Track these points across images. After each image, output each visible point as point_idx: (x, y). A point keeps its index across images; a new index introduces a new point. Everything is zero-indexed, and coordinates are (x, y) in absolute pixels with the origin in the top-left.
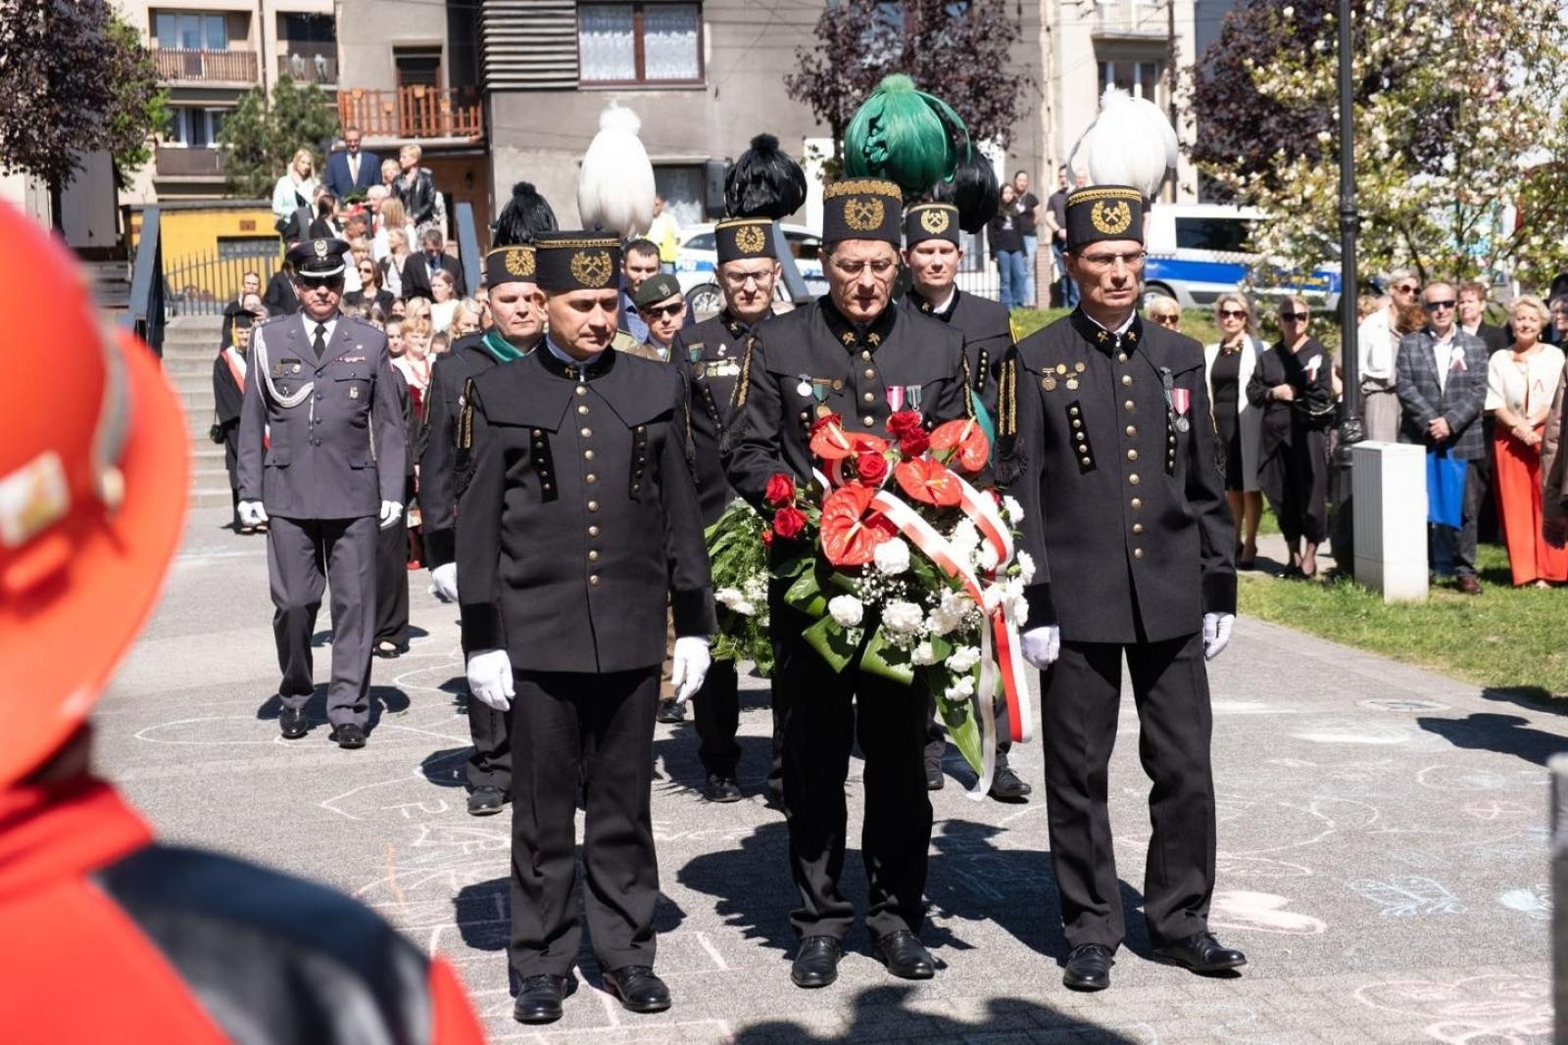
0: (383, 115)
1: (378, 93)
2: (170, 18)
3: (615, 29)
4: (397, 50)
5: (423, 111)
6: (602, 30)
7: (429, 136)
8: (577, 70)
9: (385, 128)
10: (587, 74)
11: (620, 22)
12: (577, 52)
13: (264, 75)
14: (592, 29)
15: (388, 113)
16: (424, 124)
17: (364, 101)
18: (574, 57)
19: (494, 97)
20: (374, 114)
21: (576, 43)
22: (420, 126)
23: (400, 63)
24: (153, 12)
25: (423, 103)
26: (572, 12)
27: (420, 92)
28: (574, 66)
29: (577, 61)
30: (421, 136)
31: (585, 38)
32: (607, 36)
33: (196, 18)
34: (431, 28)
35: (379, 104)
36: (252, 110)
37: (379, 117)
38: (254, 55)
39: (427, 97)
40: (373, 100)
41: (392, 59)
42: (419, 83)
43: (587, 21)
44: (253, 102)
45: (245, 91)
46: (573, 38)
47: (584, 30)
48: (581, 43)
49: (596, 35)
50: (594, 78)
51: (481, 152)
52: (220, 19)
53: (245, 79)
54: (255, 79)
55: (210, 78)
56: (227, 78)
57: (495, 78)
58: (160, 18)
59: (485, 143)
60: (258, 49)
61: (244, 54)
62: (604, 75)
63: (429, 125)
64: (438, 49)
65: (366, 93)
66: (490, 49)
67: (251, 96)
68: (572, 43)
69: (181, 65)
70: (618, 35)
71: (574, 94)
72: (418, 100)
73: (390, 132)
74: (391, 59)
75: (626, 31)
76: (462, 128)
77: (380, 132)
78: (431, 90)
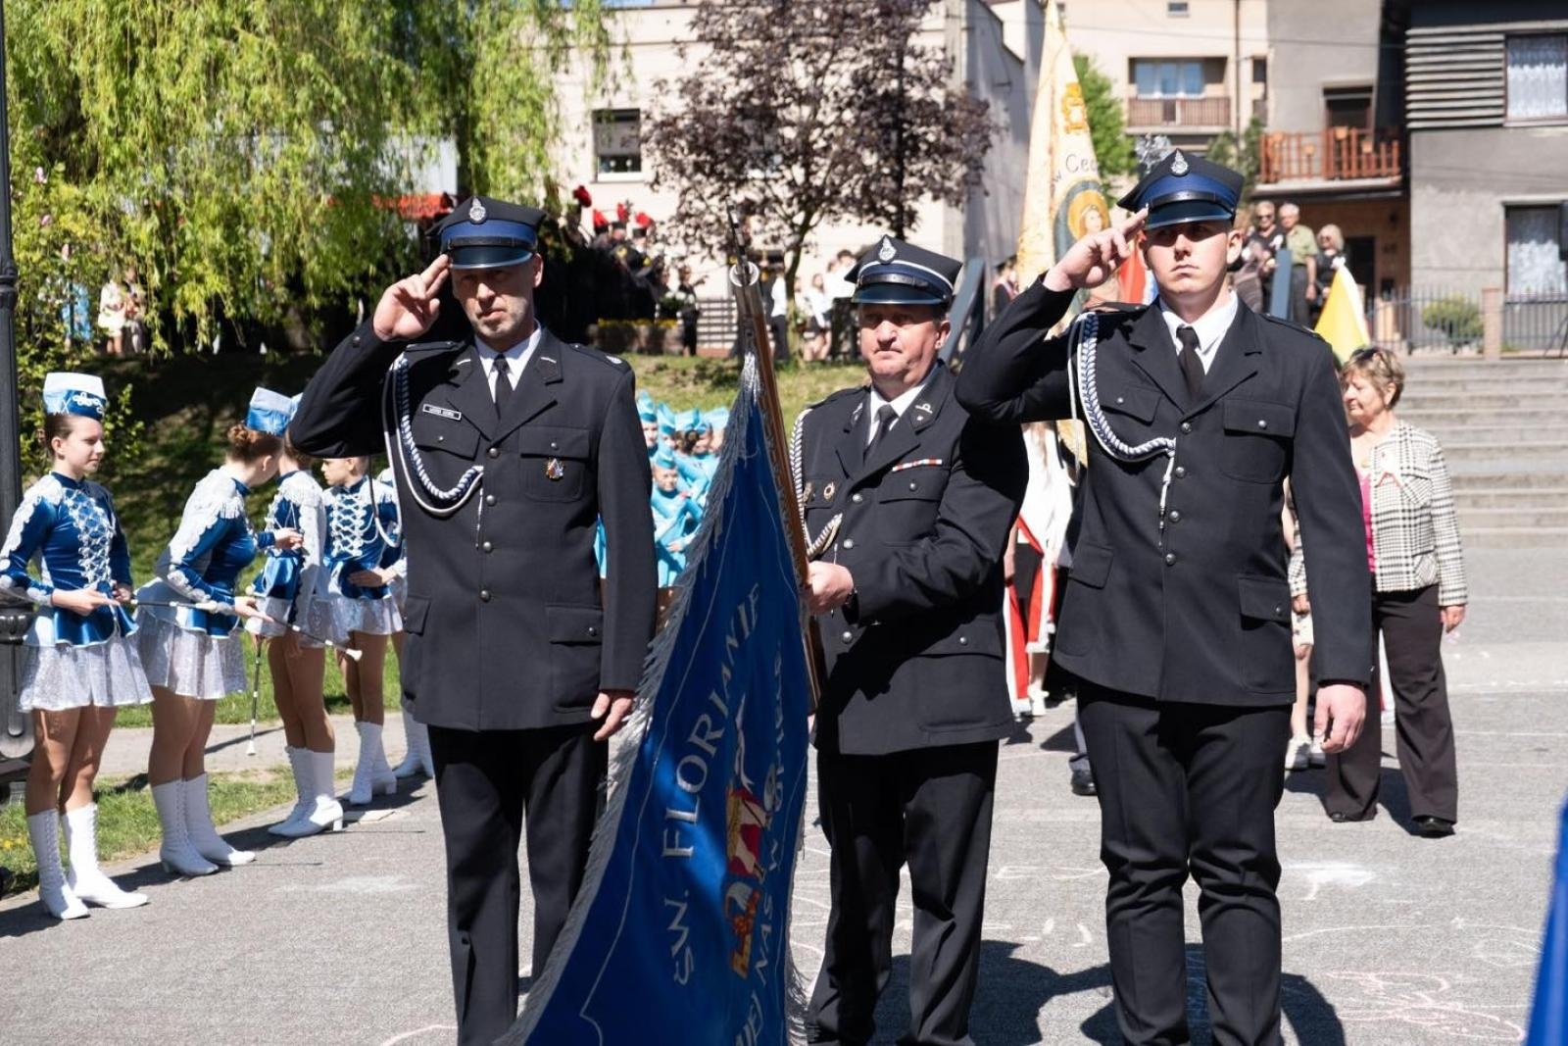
0: (1304, 158)
1: (1299, 136)
2: (1148, 67)
3: (1547, 62)
4: (1327, 91)
5: (1344, 153)
6: (1533, 63)
7: (1350, 178)
8: (1505, 106)
9: (1305, 170)
10: (1516, 111)
11: (1551, 54)
12: (1505, 88)
13: (1238, 120)
14: (1521, 63)
15: (1309, 156)
16: (1345, 166)
17: (1285, 144)
18: (1501, 93)
19: (1414, 138)
20: (1294, 155)
21: (1505, 78)
22: (1340, 168)
23: (1330, 105)
24: (1133, 62)
25: (1344, 144)
26: (1500, 46)
27: (1342, 133)
28: (1500, 102)
29: (1505, 97)
30: (1341, 178)
31: (1514, 73)
32: (1539, 69)
33: (1172, 67)
34: (1361, 69)
35: (1299, 148)
36: (1222, 154)
37: (1300, 161)
38: (1227, 100)
39: (1349, 138)
40: (1294, 143)
41: (1322, 101)
42: (1342, 124)
43: (1517, 55)
44: (1222, 147)
45: (1215, 136)
46: (1500, 74)
47: (1514, 64)
48: (1511, 78)
49: (1527, 68)
50: (1524, 115)
51: (1397, 194)
52: (1197, 67)
53: (1218, 124)
54: (1227, 122)
55: (1184, 123)
56: (1201, 123)
57: (1416, 118)
58: (1139, 68)
59: (1405, 185)
60: (1232, 94)
61: (1217, 100)
62: (1535, 111)
63: (1350, 167)
64: (1368, 89)
65: (1287, 137)
66: (1411, 88)
67: (1220, 140)
68: (1499, 79)
69: (1158, 112)
70: (1551, 68)
71: (1499, 131)
72: (1338, 142)
73: (1310, 175)
74: (1320, 102)
75: (1558, 63)
76: (1384, 169)
77: (1300, 176)
78: (1354, 132)
